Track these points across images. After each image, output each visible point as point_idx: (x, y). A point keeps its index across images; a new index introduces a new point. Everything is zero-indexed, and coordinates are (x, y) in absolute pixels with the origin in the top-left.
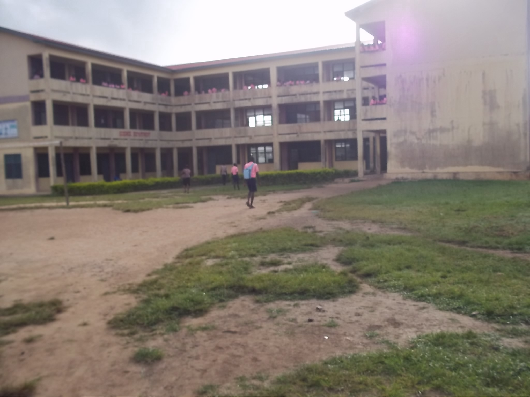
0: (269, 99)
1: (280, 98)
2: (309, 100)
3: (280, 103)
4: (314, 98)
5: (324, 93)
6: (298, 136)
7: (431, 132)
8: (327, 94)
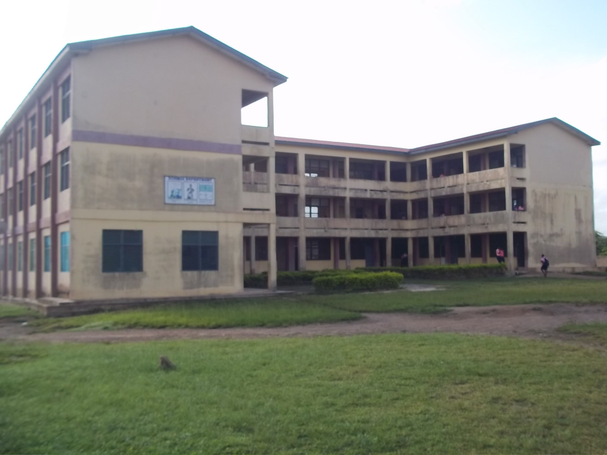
0: (296, 187)
1: (308, 189)
2: (336, 195)
3: (308, 193)
4: (342, 194)
5: (351, 189)
6: (326, 231)
7: (551, 236)
8: (353, 191)
